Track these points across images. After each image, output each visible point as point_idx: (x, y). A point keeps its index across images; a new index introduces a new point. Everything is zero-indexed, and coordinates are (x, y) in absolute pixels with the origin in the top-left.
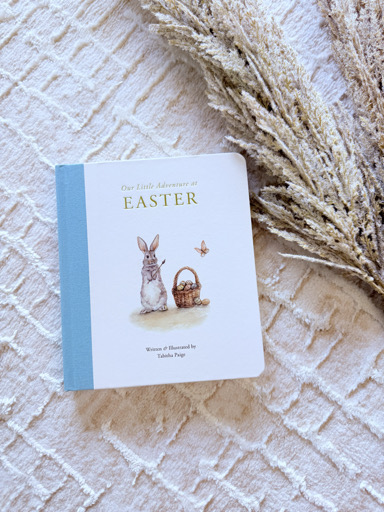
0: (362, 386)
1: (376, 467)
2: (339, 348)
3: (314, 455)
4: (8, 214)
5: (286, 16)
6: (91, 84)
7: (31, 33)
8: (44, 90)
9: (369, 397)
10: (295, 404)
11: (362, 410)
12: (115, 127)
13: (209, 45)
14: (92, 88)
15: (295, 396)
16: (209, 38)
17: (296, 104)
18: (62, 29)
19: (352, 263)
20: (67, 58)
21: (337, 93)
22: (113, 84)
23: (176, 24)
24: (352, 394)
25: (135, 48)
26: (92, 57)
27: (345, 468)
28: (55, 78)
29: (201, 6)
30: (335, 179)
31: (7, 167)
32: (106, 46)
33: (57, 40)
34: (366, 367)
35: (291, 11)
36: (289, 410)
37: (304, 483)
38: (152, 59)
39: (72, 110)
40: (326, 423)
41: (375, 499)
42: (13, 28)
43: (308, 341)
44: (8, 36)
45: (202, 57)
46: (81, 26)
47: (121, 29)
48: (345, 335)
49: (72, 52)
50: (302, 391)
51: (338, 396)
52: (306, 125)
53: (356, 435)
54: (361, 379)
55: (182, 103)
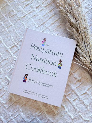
0: (84, 94)
1: (83, 111)
2: (81, 85)
3: (71, 105)
4: (19, 42)
5: (86, 13)
6: (42, 18)
7: (32, 5)
8: (32, 17)
9: (85, 96)
10: (69, 94)
11: (83, 99)
12: (45, 29)
13: (69, 16)
14: (42, 19)
15: (70, 93)
16: (70, 14)
17: (85, 32)
18: (38, 5)
19: (88, 68)
20: (38, 11)
22: (47, 19)
23: (64, 10)
24: (82, 95)
25: (53, 13)
26: (43, 13)
27: (77, 110)
28: (35, 15)
29: (70, 7)
30: (89, 50)
31: (21, 32)
32: (47, 11)
33: (37, 7)
34: (86, 90)
35: (88, 12)
36: (68, 95)
37: (68, 111)
38: (56, 16)
39: (37, 23)
40: (75, 100)
41: (81, 117)
42: (28, 3)
43: (75, 82)
44: (27, 4)
45: (67, 18)
46: (43, 5)
47: (51, 8)
48: (83, 82)
49: (39, 11)
50: (72, 92)
51: (79, 95)
52: (86, 37)
53: (81, 103)
54: (84, 92)
55: (60, 26)
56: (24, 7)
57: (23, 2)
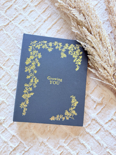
0: (110, 121)
1: (112, 145)
2: (104, 109)
3: (94, 140)
4: (6, 62)
7: (16, 6)
8: (19, 24)
9: (111, 124)
10: (89, 125)
11: (109, 128)
13: (74, 12)
14: (34, 24)
15: (89, 123)
17: (99, 33)
18: (26, 5)
19: (111, 83)
20: (27, 14)
21: (109, 31)
22: (41, 24)
23: (64, 4)
24: (107, 123)
25: (48, 13)
26: (34, 15)
27: (103, 145)
28: (23, 20)
31: (7, 47)
32: (39, 11)
33: (24, 9)
34: (111, 115)
36: (87, 127)
37: (90, 149)
38: (53, 16)
39: (27, 31)
40: (98, 131)
42: (11, 4)
43: (95, 106)
44: (9, 6)
45: (71, 15)
46: (32, 5)
48: (106, 105)
49: (29, 13)
50: (92, 121)
51: (102, 123)
52: (101, 40)
53: (107, 135)
54: (110, 119)
55: (61, 31)
56: (6, 11)
57: (3, 4)
